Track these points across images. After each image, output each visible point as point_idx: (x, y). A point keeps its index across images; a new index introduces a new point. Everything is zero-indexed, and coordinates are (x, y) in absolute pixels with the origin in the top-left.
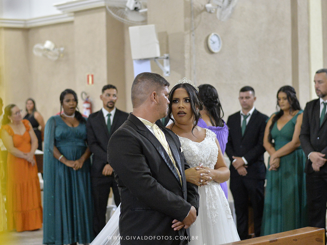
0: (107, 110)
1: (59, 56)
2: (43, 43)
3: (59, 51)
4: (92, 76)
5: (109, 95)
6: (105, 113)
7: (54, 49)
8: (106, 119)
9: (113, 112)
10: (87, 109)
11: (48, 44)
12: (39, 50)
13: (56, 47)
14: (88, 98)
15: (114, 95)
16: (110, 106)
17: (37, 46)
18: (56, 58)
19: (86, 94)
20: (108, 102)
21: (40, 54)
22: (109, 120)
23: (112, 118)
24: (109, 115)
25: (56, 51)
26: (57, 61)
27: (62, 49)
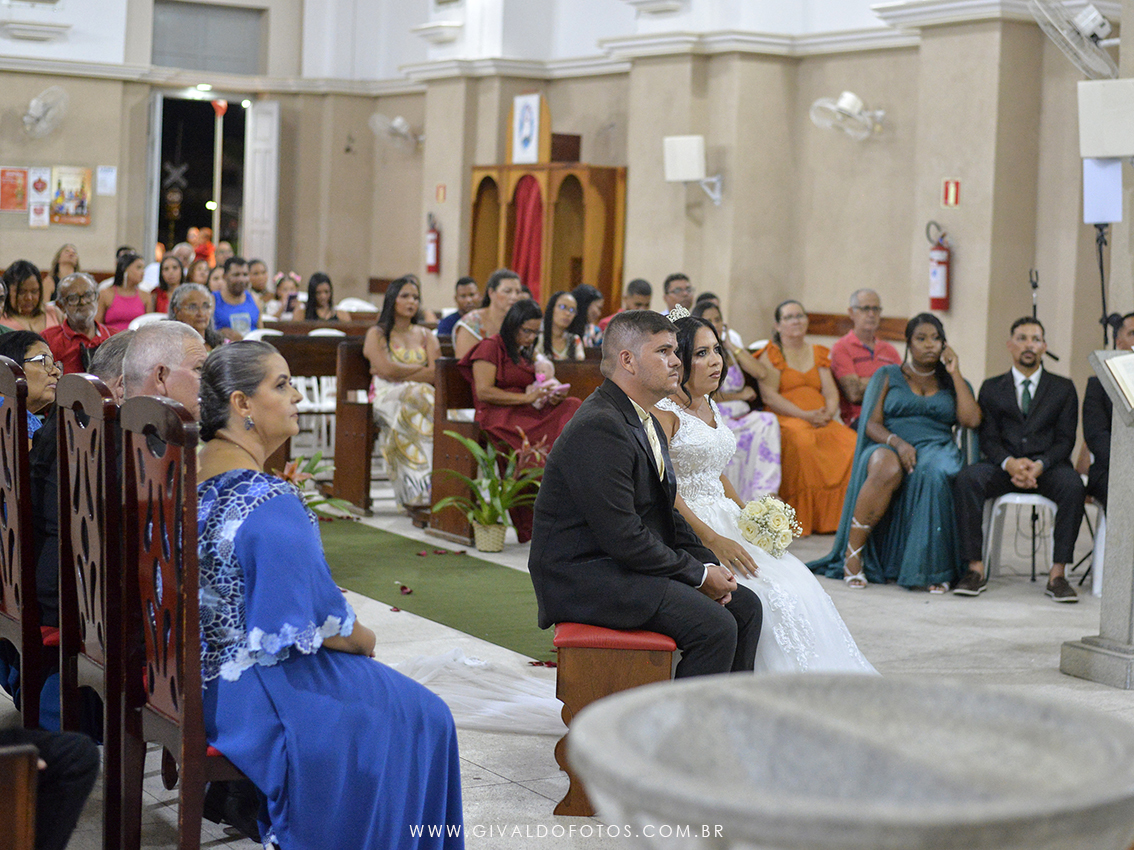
0: (1021, 371)
1: (872, 131)
2: (837, 96)
3: (873, 117)
4: (957, 184)
5: (1024, 338)
6: (1019, 377)
7: (860, 113)
8: (1020, 390)
9: (1035, 377)
10: (940, 263)
11: (848, 101)
12: (825, 111)
13: (866, 108)
14: (943, 237)
15: (1035, 338)
16: (1027, 361)
17: (822, 102)
18: (865, 135)
19: (938, 227)
20: (1023, 354)
21: (827, 124)
22: (1026, 392)
23: (1032, 389)
24: (1027, 383)
25: (866, 118)
26: (867, 142)
27: (880, 114)
